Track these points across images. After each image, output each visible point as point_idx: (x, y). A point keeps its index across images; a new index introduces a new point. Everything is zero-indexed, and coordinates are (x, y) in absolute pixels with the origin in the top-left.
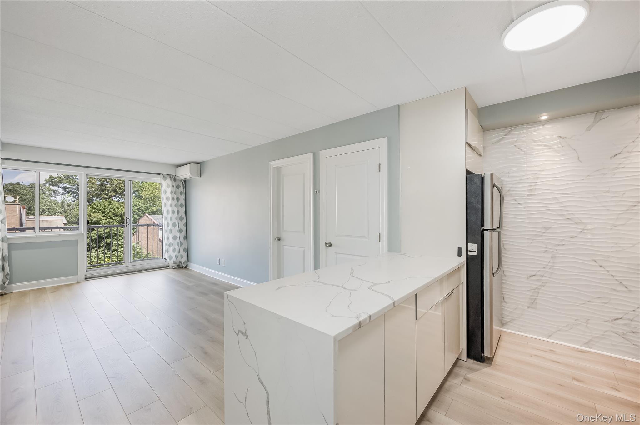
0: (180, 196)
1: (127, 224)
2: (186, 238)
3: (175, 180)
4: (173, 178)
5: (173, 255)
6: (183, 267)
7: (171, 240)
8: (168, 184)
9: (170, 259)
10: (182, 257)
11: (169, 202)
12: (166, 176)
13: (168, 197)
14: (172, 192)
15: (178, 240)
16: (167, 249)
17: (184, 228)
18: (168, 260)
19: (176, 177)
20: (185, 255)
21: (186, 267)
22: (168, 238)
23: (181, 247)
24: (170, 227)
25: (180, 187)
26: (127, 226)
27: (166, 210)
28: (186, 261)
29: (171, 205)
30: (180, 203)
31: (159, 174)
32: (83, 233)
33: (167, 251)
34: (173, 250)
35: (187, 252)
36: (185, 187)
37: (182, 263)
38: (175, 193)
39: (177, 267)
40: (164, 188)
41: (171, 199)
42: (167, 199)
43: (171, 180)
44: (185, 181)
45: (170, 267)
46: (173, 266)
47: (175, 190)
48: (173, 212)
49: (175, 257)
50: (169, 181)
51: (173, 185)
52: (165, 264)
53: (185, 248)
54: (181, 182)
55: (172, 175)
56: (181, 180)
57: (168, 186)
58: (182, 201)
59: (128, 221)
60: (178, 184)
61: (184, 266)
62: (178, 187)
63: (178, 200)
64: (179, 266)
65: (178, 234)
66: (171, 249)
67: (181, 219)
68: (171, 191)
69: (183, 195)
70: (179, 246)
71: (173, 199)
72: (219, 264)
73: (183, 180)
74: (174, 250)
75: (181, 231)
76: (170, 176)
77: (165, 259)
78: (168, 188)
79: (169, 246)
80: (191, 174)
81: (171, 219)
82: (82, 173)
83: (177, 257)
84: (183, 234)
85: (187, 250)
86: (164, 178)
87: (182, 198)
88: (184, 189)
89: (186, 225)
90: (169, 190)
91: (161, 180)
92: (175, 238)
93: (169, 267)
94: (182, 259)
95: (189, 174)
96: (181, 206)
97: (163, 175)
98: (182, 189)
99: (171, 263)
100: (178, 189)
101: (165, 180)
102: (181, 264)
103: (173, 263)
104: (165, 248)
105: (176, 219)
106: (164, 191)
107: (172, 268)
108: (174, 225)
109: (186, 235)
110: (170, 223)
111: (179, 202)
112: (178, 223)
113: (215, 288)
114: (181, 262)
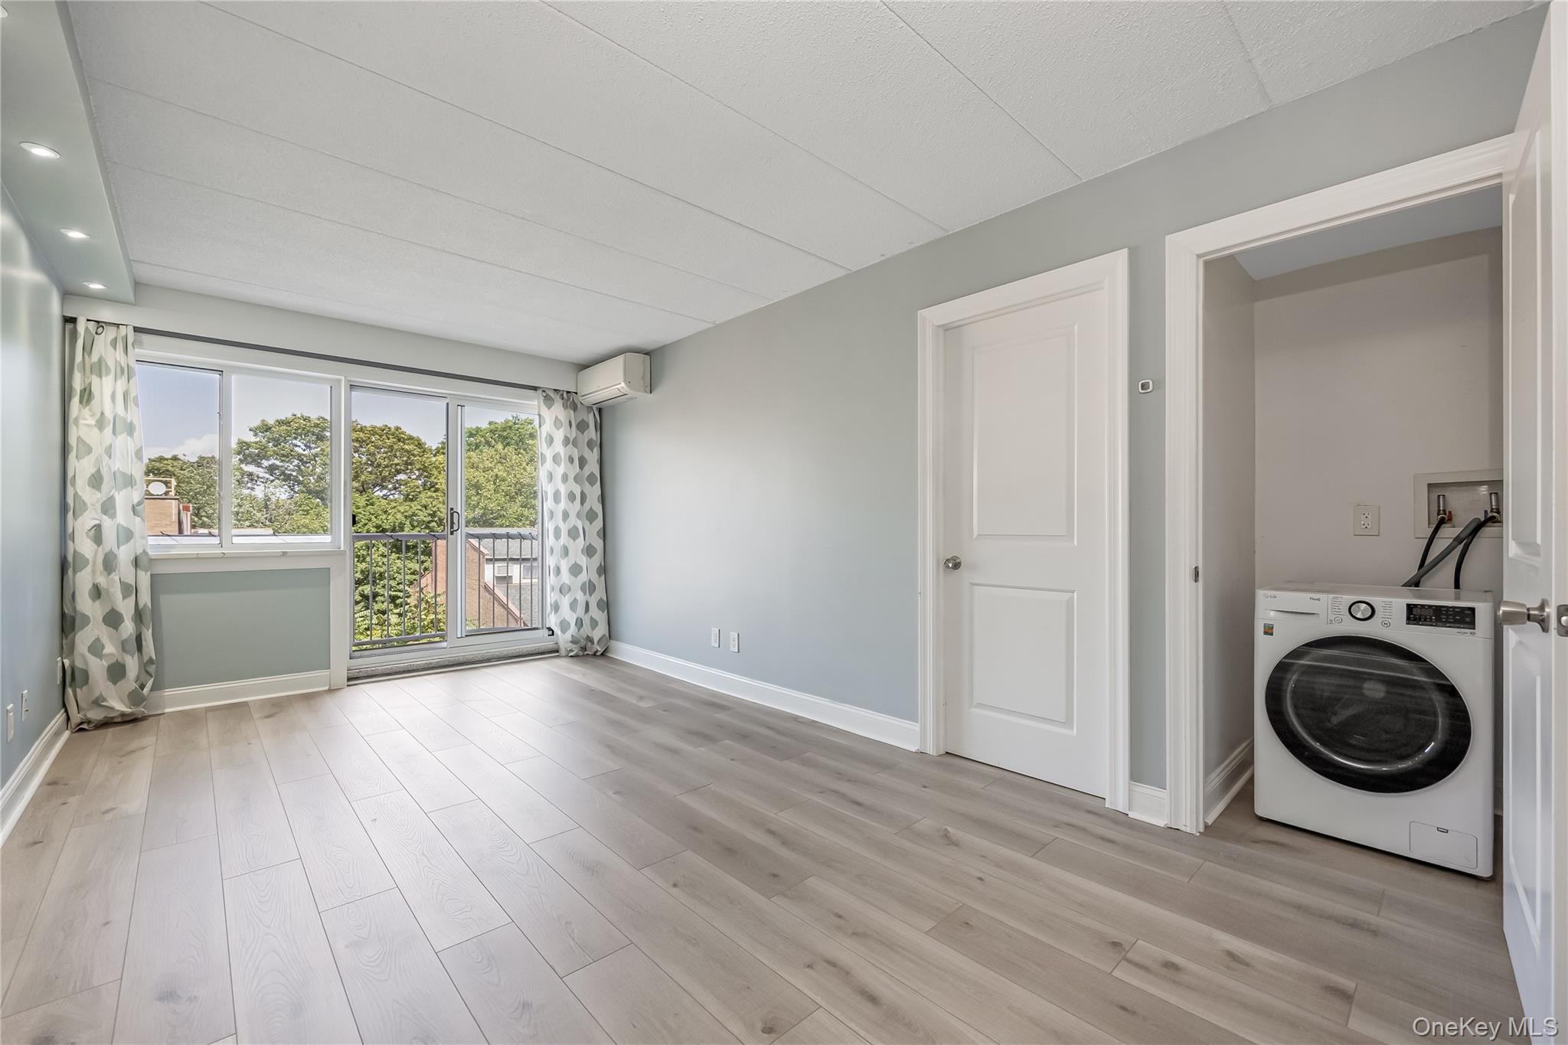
0: (587, 453)
1: (452, 527)
2: (604, 570)
3: (575, 407)
4: (570, 400)
5: (571, 618)
6: (597, 651)
7: (566, 577)
8: (556, 417)
9: (563, 631)
10: (594, 623)
11: (560, 470)
12: (552, 394)
13: (558, 453)
14: (566, 441)
15: (583, 577)
16: (556, 602)
17: (598, 544)
18: (557, 631)
19: (579, 399)
20: (600, 617)
21: (602, 654)
22: (558, 571)
23: (591, 596)
24: (564, 539)
25: (588, 427)
26: (452, 533)
27: (554, 491)
28: (604, 635)
29: (565, 478)
30: (587, 471)
31: (535, 388)
32: (342, 549)
33: (556, 608)
34: (570, 604)
35: (606, 612)
36: (600, 427)
37: (596, 641)
38: (575, 443)
39: (581, 653)
40: (548, 427)
41: (565, 461)
42: (556, 459)
43: (565, 407)
44: (600, 410)
45: (563, 652)
46: (571, 651)
47: (574, 435)
48: (571, 497)
49: (576, 625)
50: (558, 410)
51: (570, 422)
52: (548, 643)
53: (601, 600)
54: (589, 413)
55: (568, 392)
56: (590, 408)
57: (557, 423)
58: (593, 467)
59: (455, 521)
60: (583, 419)
61: (600, 650)
62: (582, 426)
63: (582, 462)
64: (584, 649)
65: (583, 561)
66: (565, 602)
67: (591, 516)
68: (566, 437)
69: (596, 450)
70: (585, 595)
71: (571, 460)
72: (717, 646)
73: (594, 407)
74: (573, 605)
75: (589, 551)
76: (562, 395)
77: (550, 629)
78: (558, 429)
79: (561, 592)
80: (628, 382)
81: (566, 515)
82: (339, 381)
83: (579, 623)
84: (597, 559)
85: (607, 606)
86: (548, 400)
87: (593, 457)
88: (599, 433)
89: (604, 534)
90: (559, 435)
91: (539, 407)
92: (575, 570)
93: (558, 651)
94: (593, 629)
95: (623, 384)
96: (591, 479)
97: (544, 391)
98: (592, 433)
99: (564, 639)
100: (583, 433)
101: (549, 408)
102: (589, 644)
103: (571, 642)
104: (551, 597)
105: (578, 516)
106: (546, 438)
107: (567, 656)
108: (573, 533)
109: (603, 564)
110: (564, 528)
111: (586, 468)
112: (583, 529)
113: (721, 716)
114: (590, 639)
